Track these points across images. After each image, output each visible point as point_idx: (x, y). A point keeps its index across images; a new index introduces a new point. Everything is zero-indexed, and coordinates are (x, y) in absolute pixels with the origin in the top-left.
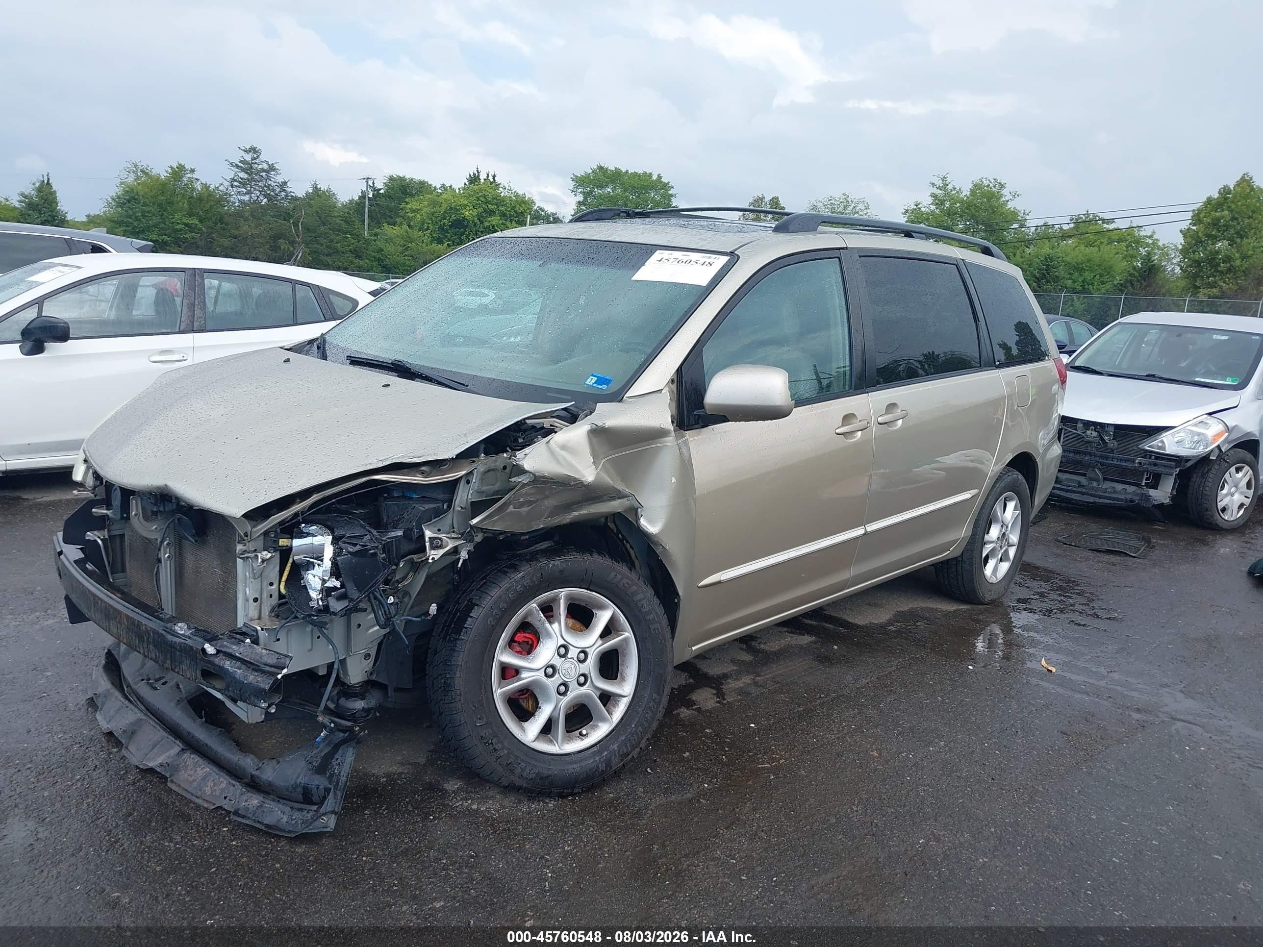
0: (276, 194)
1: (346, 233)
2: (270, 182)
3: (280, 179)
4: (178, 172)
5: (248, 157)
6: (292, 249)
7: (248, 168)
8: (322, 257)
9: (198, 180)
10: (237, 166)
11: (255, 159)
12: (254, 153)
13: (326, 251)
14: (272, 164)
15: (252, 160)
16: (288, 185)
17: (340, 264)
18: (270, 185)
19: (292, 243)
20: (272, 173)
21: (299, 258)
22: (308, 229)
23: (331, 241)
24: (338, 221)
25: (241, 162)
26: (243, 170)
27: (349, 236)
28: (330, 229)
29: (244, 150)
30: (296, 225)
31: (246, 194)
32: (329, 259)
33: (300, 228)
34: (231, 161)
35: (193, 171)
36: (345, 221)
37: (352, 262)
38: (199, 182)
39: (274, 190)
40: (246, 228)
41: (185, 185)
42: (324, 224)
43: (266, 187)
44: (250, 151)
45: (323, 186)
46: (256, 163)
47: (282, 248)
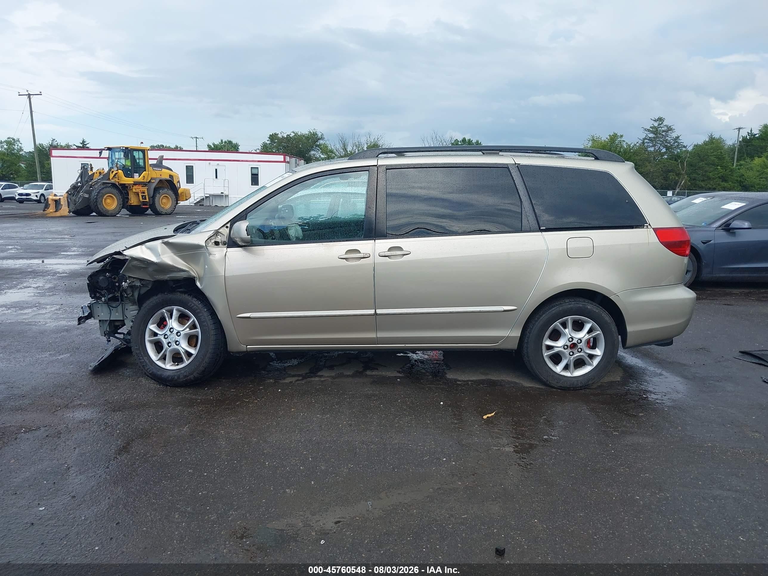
0: (672, 145)
1: (717, 166)
2: (667, 138)
3: (674, 135)
4: (614, 138)
5: (656, 124)
6: (677, 178)
7: (655, 131)
8: (698, 182)
9: (624, 141)
10: (649, 130)
11: (660, 124)
12: (660, 121)
13: (702, 179)
14: (670, 127)
15: (658, 125)
16: (680, 138)
17: (710, 186)
18: (667, 139)
19: (678, 175)
20: (669, 132)
21: (682, 184)
22: (691, 165)
23: (706, 171)
24: (712, 158)
25: (650, 128)
26: (652, 132)
27: (719, 167)
28: (706, 164)
29: (654, 120)
30: (682, 163)
31: (652, 146)
32: (703, 184)
33: (685, 165)
34: (645, 128)
35: (622, 136)
36: (717, 158)
37: (719, 185)
38: (625, 143)
39: (669, 143)
40: (649, 167)
41: (616, 145)
42: (702, 161)
43: (665, 141)
44: (658, 120)
45: (716, 136)
46: (660, 127)
47: (671, 178)
